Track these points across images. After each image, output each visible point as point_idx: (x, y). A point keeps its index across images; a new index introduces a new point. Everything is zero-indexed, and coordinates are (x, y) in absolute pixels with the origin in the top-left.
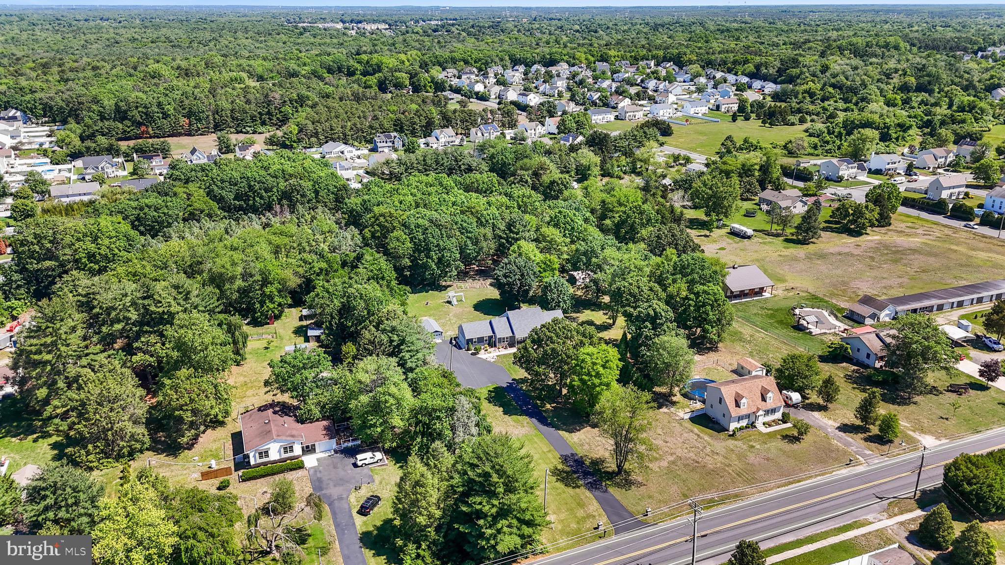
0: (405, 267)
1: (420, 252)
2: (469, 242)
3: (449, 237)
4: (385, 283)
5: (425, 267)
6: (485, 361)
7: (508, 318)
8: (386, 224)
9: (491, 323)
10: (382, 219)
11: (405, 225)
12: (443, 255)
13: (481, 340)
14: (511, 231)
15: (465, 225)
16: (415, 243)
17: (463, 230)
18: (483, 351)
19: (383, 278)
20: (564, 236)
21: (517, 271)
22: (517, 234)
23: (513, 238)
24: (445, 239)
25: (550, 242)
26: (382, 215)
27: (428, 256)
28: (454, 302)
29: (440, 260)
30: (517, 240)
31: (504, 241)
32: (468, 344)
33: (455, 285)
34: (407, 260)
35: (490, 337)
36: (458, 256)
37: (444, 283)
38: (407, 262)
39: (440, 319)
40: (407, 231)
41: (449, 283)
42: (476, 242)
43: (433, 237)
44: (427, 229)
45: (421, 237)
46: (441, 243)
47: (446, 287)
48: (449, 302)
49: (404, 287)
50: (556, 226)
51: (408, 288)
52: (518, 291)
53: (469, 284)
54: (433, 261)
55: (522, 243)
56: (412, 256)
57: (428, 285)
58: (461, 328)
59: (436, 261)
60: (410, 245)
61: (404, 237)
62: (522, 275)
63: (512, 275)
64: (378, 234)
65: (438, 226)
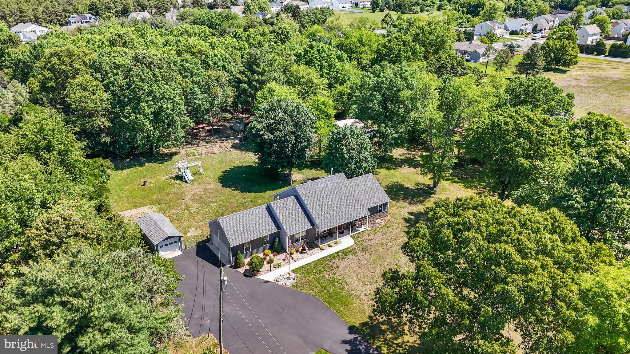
0: (101, 131)
1: (123, 104)
2: (196, 89)
3: (166, 80)
4: (54, 156)
5: (134, 128)
6: (274, 286)
7: (298, 198)
8: (63, 67)
9: (269, 210)
10: (55, 60)
11: (95, 67)
12: (161, 107)
13: (256, 244)
14: (253, 72)
15: (187, 65)
16: (113, 92)
17: (184, 71)
18: (266, 266)
19: (49, 148)
20: (322, 76)
21: (289, 119)
22: (262, 74)
23: (257, 81)
24: (161, 83)
25: (306, 84)
26: (56, 54)
27: (137, 110)
28: (189, 176)
29: (156, 114)
30: (263, 83)
31: (245, 86)
32: (235, 255)
33: (182, 151)
34: (103, 119)
35: (274, 236)
36: (184, 108)
37: (166, 151)
38: (103, 121)
39: (169, 207)
40: (98, 75)
41: (173, 150)
42: (206, 89)
43: (142, 81)
44: (131, 70)
45: (123, 83)
46: (156, 89)
47: (170, 156)
48: (180, 178)
49: (100, 161)
50: (309, 63)
51: (107, 162)
52: (292, 151)
53: (202, 148)
54: (146, 117)
55: (274, 85)
56: (111, 113)
57: (142, 154)
58: (215, 226)
59: (151, 117)
60: (105, 95)
61: (94, 83)
62: (296, 125)
63: (281, 128)
64: (52, 84)
65: (150, 65)
